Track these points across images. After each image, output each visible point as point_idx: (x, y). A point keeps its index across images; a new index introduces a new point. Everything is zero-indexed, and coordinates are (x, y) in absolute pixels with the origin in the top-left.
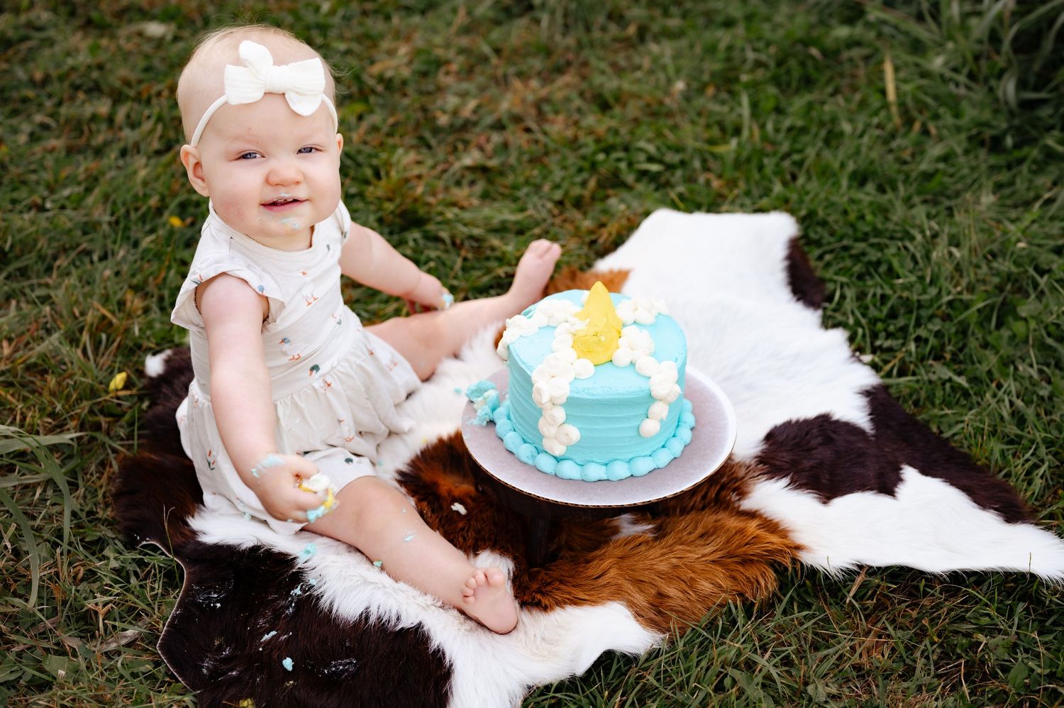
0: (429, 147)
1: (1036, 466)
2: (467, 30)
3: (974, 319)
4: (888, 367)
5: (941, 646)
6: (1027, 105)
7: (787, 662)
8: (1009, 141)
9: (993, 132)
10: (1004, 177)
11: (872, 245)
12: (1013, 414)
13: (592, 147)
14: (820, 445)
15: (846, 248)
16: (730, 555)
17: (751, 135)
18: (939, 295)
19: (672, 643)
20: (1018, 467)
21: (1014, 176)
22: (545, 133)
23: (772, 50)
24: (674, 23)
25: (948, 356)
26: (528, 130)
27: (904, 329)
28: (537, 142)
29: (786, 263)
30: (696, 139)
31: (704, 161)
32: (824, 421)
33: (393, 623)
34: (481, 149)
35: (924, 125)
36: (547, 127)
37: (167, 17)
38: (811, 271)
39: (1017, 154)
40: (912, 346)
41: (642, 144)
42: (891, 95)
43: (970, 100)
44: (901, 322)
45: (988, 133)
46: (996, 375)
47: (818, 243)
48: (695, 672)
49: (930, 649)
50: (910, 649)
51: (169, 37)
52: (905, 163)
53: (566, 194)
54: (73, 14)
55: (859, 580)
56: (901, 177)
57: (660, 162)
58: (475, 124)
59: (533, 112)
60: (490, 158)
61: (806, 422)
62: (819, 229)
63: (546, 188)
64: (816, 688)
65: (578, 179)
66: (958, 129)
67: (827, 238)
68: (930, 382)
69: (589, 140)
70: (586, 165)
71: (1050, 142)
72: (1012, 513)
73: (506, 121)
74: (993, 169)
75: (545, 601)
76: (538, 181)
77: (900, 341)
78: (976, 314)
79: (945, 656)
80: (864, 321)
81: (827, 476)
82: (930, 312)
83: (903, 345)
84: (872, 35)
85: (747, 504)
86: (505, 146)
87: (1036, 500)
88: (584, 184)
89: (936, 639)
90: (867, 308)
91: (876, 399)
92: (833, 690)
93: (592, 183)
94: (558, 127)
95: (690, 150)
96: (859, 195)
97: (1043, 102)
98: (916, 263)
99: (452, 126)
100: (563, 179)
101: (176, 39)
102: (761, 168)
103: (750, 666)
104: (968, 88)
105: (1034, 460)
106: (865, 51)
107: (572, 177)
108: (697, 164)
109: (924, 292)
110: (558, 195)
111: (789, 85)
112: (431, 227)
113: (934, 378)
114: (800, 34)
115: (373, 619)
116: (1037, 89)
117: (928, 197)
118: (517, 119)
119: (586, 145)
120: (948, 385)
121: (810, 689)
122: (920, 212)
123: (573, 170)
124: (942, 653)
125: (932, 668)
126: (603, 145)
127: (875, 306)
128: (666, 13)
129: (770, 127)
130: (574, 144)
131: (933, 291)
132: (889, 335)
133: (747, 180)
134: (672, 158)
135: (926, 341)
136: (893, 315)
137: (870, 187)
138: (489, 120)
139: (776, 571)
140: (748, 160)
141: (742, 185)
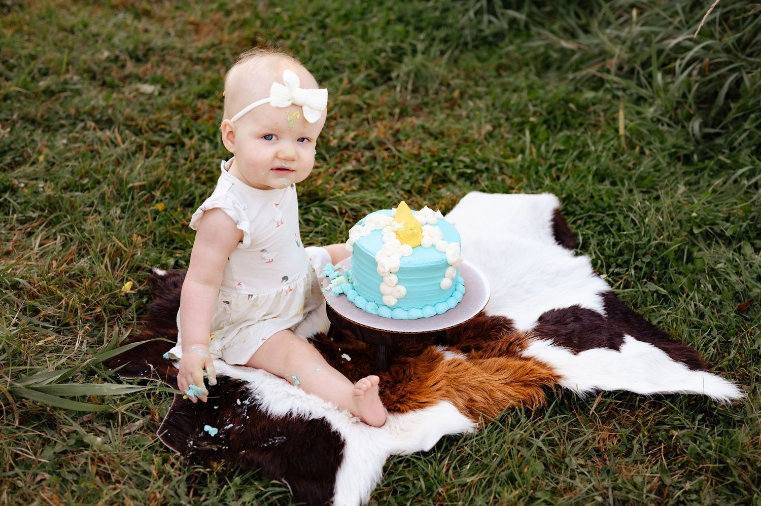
0: (325, 159)
1: (711, 341)
2: (348, 92)
3: (672, 256)
4: (617, 284)
5: (649, 437)
6: (708, 137)
7: (552, 443)
8: (695, 157)
9: (685, 152)
10: (693, 178)
11: (608, 215)
12: (696, 312)
13: (429, 159)
14: (572, 321)
15: (590, 217)
16: (516, 381)
17: (531, 154)
18: (649, 241)
19: (481, 431)
20: (699, 341)
21: (699, 179)
22: (399, 151)
23: (545, 105)
24: (482, 89)
25: (655, 278)
26: (387, 149)
27: (627, 262)
28: (394, 156)
29: (552, 223)
30: (496, 155)
31: (501, 168)
32: (575, 310)
33: (307, 416)
34: (358, 160)
35: (642, 148)
36: (401, 148)
37: (154, 81)
38: (568, 230)
39: (701, 165)
40: (633, 272)
41: (461, 158)
42: (622, 131)
43: (671, 133)
44: (626, 257)
45: (682, 153)
46: (687, 290)
47: (573, 214)
48: (494, 447)
49: (643, 439)
50: (630, 439)
51: (156, 93)
52: (629, 169)
53: (413, 186)
54: (94, 78)
55: (598, 399)
56: (626, 176)
57: (473, 168)
58: (354, 146)
59: (392, 139)
60: (364, 166)
61: (564, 310)
62: (574, 206)
63: (400, 183)
64: (571, 460)
65: (421, 177)
66: (663, 150)
67: (579, 211)
68: (644, 293)
69: (428, 155)
70: (426, 169)
71: (722, 158)
72: (694, 364)
73: (374, 144)
74: (685, 173)
75: (402, 407)
76: (394, 179)
77: (625, 269)
78: (673, 253)
79: (652, 443)
80: (602, 257)
81: (577, 339)
82: (644, 251)
83: (627, 271)
84: (609, 97)
85: (526, 353)
86: (374, 158)
87: (711, 360)
88: (424, 180)
89: (646, 433)
90: (604, 250)
91: (609, 299)
92: (582, 462)
93: (429, 181)
94: (407, 148)
95: (492, 161)
96: (601, 187)
97: (718, 135)
98: (636, 224)
99: (339, 146)
100: (411, 177)
101: (160, 94)
102: (537, 172)
103: (529, 445)
104: (669, 125)
105: (709, 337)
106: (605, 107)
107: (416, 176)
108: (497, 169)
109: (640, 239)
110: (407, 187)
111: (555, 126)
112: (326, 202)
113: (647, 290)
114: (563, 95)
115: (294, 415)
116: (713, 127)
117: (644, 190)
118: (381, 143)
119: (426, 158)
120: (655, 295)
121: (567, 460)
122: (638, 196)
123: (416, 172)
124: (650, 442)
125: (644, 450)
126: (436, 158)
127: (609, 249)
128: (477, 85)
129: (543, 149)
130: (417, 157)
131: (645, 239)
132: (618, 266)
133: (529, 179)
134: (480, 166)
135: (641, 269)
136: (620, 253)
137: (607, 182)
138: (363, 143)
139: (544, 391)
140: (529, 168)
141: (525, 180)
